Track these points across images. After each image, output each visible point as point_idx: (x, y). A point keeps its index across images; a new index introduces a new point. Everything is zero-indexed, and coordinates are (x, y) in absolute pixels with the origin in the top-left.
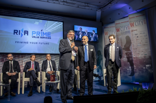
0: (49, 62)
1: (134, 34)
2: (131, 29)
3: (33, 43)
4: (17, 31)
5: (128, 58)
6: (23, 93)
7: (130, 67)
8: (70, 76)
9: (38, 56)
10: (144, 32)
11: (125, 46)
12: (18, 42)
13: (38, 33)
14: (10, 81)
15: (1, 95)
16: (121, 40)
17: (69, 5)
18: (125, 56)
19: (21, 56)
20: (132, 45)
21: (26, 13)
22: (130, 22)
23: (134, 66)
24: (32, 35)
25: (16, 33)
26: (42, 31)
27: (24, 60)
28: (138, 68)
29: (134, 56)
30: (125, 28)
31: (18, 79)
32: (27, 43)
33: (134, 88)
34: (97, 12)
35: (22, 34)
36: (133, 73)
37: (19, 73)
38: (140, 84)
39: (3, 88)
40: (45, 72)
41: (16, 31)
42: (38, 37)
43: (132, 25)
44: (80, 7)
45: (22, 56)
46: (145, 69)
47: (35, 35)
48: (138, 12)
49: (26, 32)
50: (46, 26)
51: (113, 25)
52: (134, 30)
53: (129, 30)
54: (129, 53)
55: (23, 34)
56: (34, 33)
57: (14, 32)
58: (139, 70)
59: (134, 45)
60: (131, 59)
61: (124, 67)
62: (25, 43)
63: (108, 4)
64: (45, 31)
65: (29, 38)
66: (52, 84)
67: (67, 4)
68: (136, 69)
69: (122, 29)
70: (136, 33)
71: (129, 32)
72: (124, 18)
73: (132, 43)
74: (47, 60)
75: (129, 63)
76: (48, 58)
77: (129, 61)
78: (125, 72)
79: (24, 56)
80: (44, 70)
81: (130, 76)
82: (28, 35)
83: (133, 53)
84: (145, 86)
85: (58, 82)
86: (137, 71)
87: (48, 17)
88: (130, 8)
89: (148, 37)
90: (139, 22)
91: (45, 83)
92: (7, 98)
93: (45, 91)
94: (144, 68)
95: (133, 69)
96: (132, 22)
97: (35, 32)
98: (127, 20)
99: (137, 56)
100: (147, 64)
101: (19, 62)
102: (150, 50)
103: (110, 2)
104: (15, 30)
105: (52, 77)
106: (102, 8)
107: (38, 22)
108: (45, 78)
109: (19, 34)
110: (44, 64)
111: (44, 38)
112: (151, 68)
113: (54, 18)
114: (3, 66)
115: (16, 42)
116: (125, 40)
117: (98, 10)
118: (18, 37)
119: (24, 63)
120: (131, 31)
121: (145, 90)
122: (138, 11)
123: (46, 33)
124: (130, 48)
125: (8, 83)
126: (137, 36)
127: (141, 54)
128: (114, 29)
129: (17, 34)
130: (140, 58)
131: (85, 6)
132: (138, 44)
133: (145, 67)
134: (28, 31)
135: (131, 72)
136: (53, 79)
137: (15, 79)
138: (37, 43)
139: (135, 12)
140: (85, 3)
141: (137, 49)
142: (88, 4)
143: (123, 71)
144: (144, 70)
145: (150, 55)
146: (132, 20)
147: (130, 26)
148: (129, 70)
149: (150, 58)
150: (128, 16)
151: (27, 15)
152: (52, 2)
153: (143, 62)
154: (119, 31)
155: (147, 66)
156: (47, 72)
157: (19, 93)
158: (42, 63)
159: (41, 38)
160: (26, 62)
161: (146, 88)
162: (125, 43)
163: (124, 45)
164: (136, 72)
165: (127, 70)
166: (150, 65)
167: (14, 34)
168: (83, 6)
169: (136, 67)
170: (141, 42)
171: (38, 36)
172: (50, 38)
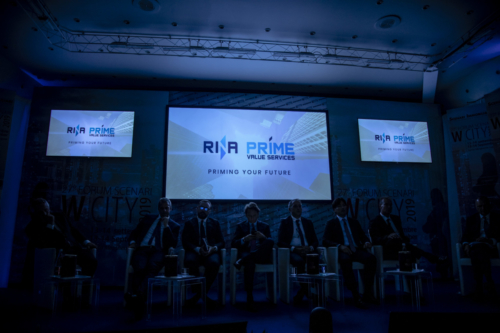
3: (249, 172)
4: (212, 143)
12: (214, 171)
17: (342, 62)
21: (229, 97)
25: (210, 148)
26: (272, 141)
32: (237, 172)
34: (425, 73)
35: (222, 149)
42: (263, 157)
44: (372, 65)
47: (254, 152)
55: (226, 149)
57: (205, 147)
62: (231, 172)
63: (462, 45)
64: (278, 140)
67: (338, 62)
82: (236, 152)
87: (284, 102)
97: (254, 144)
104: (205, 143)
109: (217, 151)
111: (277, 157)
113: (302, 102)
115: (209, 171)
117: (429, 69)
118: (213, 158)
123: (282, 144)
129: (211, 152)
131: (390, 61)
138: (260, 172)
140: (388, 52)
142: (396, 53)
151: (232, 101)
152: (298, 60)
159: (270, 158)
167: (205, 151)
168: (383, 61)
171: (262, 153)
172: (293, 158)
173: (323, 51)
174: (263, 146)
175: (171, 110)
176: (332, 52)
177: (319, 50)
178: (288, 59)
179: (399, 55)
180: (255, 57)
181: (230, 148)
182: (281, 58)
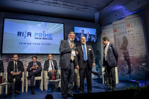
0: (51, 62)
1: (130, 34)
2: (127, 30)
3: (35, 44)
5: (125, 57)
6: (27, 91)
7: (127, 66)
8: (70, 75)
9: (41, 56)
10: (140, 32)
11: (122, 46)
12: (22, 43)
13: (40, 34)
14: (14, 80)
15: (6, 94)
16: (118, 40)
17: (69, 7)
18: (123, 55)
19: (24, 56)
20: (129, 44)
21: (29, 16)
22: (127, 23)
23: (131, 65)
24: (35, 36)
25: (20, 34)
26: (44, 33)
27: (28, 60)
28: (135, 66)
29: (130, 55)
30: (122, 28)
31: (22, 78)
32: (30, 44)
33: (131, 86)
34: (95, 14)
35: (25, 35)
36: (130, 72)
37: (23, 73)
38: (137, 81)
39: (8, 87)
40: (47, 72)
41: (20, 33)
42: (41, 39)
43: (129, 26)
44: (79, 9)
45: (26, 56)
46: (142, 67)
47: (38, 36)
48: (134, 14)
49: (29, 34)
50: (48, 28)
51: (111, 26)
52: (131, 31)
53: (126, 31)
54: (126, 52)
56: (36, 34)
57: (18, 34)
58: (135, 68)
59: (131, 45)
60: (127, 58)
61: (121, 66)
62: (28, 44)
63: (106, 6)
64: (46, 32)
65: (31, 39)
66: (54, 82)
67: (67, 7)
68: (132, 68)
69: (119, 29)
70: (132, 34)
71: (126, 32)
72: (121, 19)
73: (129, 43)
74: (48, 60)
75: (126, 62)
76: (50, 58)
77: (126, 60)
78: (122, 70)
79: (28, 57)
80: (46, 69)
81: (127, 74)
82: (31, 36)
83: (130, 53)
84: (142, 83)
85: (60, 81)
86: (134, 69)
87: (49, 19)
88: (126, 10)
89: (143, 37)
90: (135, 23)
91: (47, 82)
92: (12, 96)
93: (47, 89)
94: (140, 66)
95: (130, 67)
96: (128, 23)
97: (38, 33)
98: (124, 21)
99: (134, 55)
100: (143, 63)
101: (23, 62)
102: (146, 50)
103: (107, 4)
104: (18, 32)
105: (54, 76)
106: (100, 10)
107: (40, 24)
108: (47, 77)
109: (23, 36)
110: (46, 63)
111: (46, 39)
112: (146, 66)
113: (55, 20)
114: (8, 66)
115: (20, 43)
116: (123, 40)
117: (96, 12)
118: (21, 38)
119: (27, 63)
120: (127, 32)
121: (141, 87)
122: (134, 12)
123: (48, 34)
124: (127, 48)
125: (13, 82)
126: (133, 36)
127: (137, 53)
128: (112, 29)
129: (21, 36)
130: (136, 57)
131: (84, 8)
132: (135, 44)
133: (142, 65)
134: (31, 33)
135: (128, 71)
136: (54, 78)
137: (19, 78)
138: (39, 44)
139: (131, 13)
140: (84, 6)
141: (134, 49)
142: (86, 6)
143: (121, 69)
144: (141, 69)
145: (146, 54)
146: (129, 21)
147: (127, 26)
148: (126, 69)
149: (146, 57)
150: (124, 18)
151: (30, 18)
152: (53, 5)
153: (139, 61)
154: (116, 32)
155: (143, 64)
156: (49, 71)
157: (23, 91)
158: (44, 63)
159: (43, 39)
160: (29, 62)
161: (142, 86)
162: (123, 43)
163: (121, 44)
164: (133, 71)
165: (124, 69)
166: (146, 64)
167: (18, 36)
168: (82, 8)
169: (133, 66)
170: (138, 42)
171: (40, 37)
172: (52, 39)
173: (62, 3)
174: (41, 34)
175: (5, 19)
176: (65, 3)
177: (61, 2)
178: (50, 4)
179: (87, 7)
180: (38, 3)
181: (28, 35)
182: (48, 4)
